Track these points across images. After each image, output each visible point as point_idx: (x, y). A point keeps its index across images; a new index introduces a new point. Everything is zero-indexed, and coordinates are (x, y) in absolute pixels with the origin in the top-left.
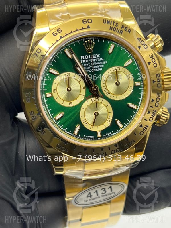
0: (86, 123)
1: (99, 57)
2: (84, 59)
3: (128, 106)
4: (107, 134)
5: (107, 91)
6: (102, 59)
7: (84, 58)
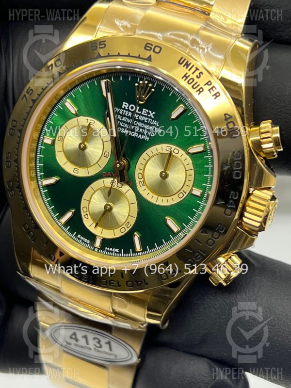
0: (87, 214)
1: (153, 117)
2: (126, 108)
3: (165, 221)
4: (111, 249)
5: (142, 180)
6: (155, 123)
7: (128, 107)
